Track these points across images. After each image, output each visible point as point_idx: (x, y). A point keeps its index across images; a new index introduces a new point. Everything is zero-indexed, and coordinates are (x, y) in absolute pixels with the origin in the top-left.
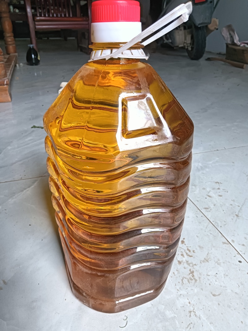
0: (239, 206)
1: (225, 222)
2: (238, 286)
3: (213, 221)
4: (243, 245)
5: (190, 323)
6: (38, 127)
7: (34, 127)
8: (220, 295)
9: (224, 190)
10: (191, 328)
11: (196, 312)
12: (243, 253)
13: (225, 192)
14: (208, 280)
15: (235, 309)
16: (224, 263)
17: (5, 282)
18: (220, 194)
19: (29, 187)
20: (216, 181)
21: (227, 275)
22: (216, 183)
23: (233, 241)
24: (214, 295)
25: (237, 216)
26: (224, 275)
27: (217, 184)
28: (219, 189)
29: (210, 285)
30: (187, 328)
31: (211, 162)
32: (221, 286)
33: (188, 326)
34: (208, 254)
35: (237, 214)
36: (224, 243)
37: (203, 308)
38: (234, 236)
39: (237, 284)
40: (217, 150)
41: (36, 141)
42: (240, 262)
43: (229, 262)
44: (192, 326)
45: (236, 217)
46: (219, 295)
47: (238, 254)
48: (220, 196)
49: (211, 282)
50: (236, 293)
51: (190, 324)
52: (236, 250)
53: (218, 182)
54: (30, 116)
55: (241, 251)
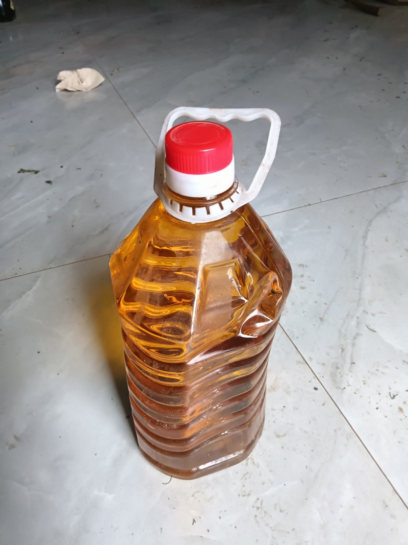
0: (326, 304)
1: (303, 330)
2: (309, 422)
3: (288, 330)
4: (323, 364)
5: (246, 472)
6: (29, 171)
7: (22, 171)
8: (286, 436)
9: (309, 277)
10: (246, 479)
11: (254, 459)
12: (321, 376)
13: (311, 280)
14: (273, 416)
15: (301, 452)
16: (295, 391)
17: (16, 438)
18: (303, 285)
19: (30, 289)
20: (300, 263)
21: (297, 409)
22: (300, 265)
23: (311, 359)
24: (278, 436)
25: (321, 319)
26: (294, 408)
27: (301, 267)
28: (302, 276)
29: (274, 422)
30: (242, 478)
31: (296, 229)
32: (288, 424)
33: (243, 477)
34: (275, 380)
35: (321, 316)
36: (298, 362)
37: (263, 454)
38: (313, 350)
39: (308, 419)
40: (309, 205)
41: (29, 201)
42: (316, 389)
43: (302, 390)
44: (248, 476)
45: (319, 320)
46: (284, 435)
47: (314, 378)
48: (303, 288)
49: (276, 419)
50: (305, 432)
51: (246, 474)
52: (313, 372)
53: (303, 263)
54: (13, 146)
55: (319, 373)
